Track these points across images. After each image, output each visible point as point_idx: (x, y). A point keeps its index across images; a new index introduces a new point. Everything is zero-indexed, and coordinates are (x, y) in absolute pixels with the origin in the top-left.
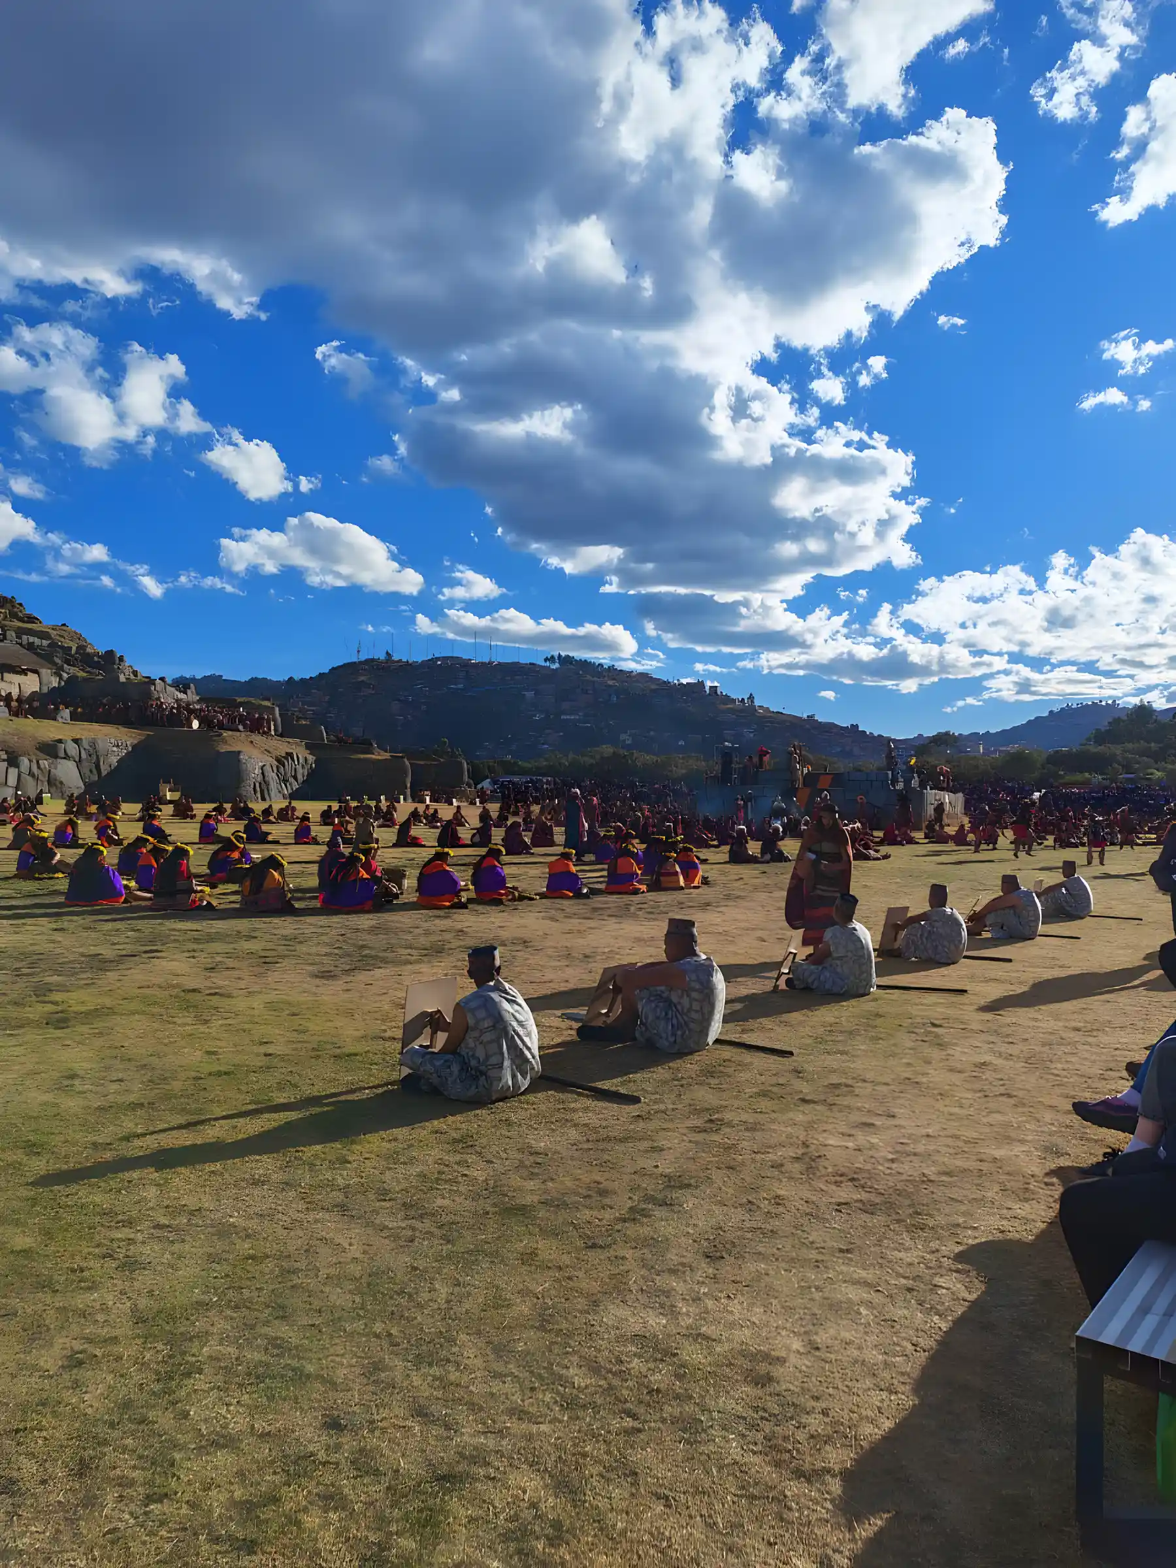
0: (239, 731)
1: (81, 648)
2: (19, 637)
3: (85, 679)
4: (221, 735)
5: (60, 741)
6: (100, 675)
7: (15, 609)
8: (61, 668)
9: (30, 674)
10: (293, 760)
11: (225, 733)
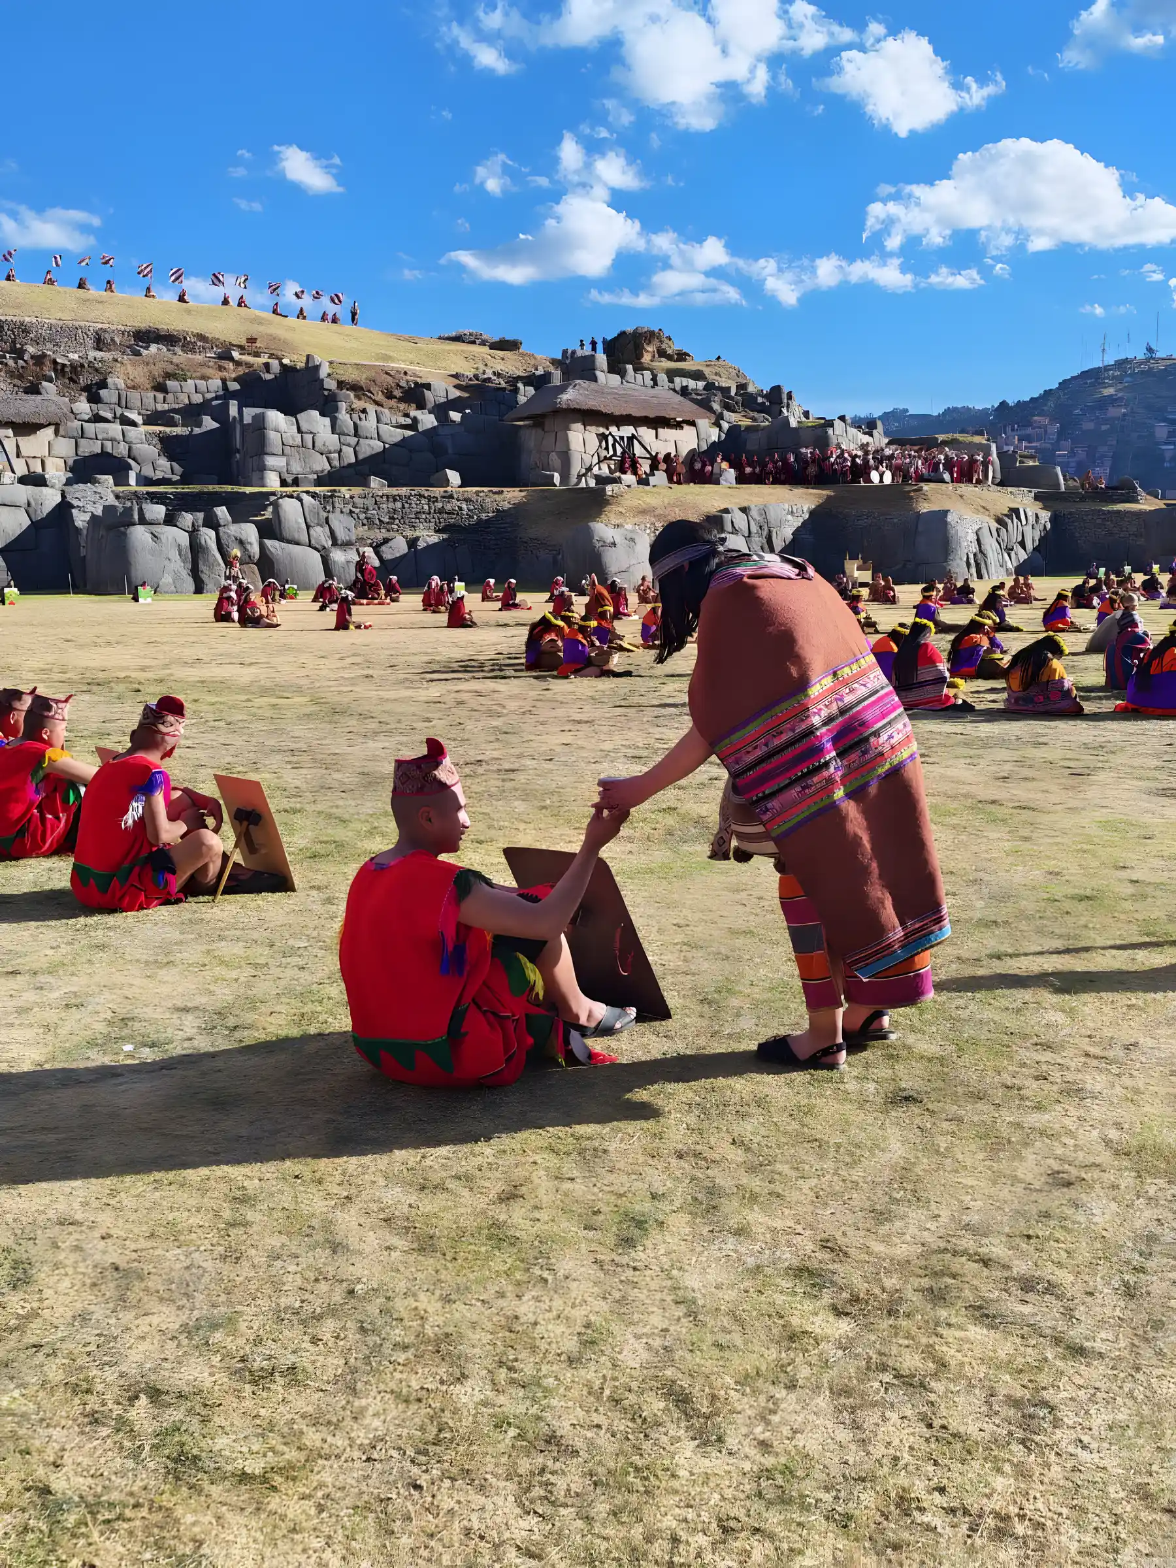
0: (943, 481)
1: (742, 387)
2: (671, 381)
3: (748, 428)
4: (920, 489)
5: (726, 511)
6: (764, 421)
7: (663, 346)
8: (720, 417)
9: (686, 427)
10: (1019, 518)
11: (926, 487)
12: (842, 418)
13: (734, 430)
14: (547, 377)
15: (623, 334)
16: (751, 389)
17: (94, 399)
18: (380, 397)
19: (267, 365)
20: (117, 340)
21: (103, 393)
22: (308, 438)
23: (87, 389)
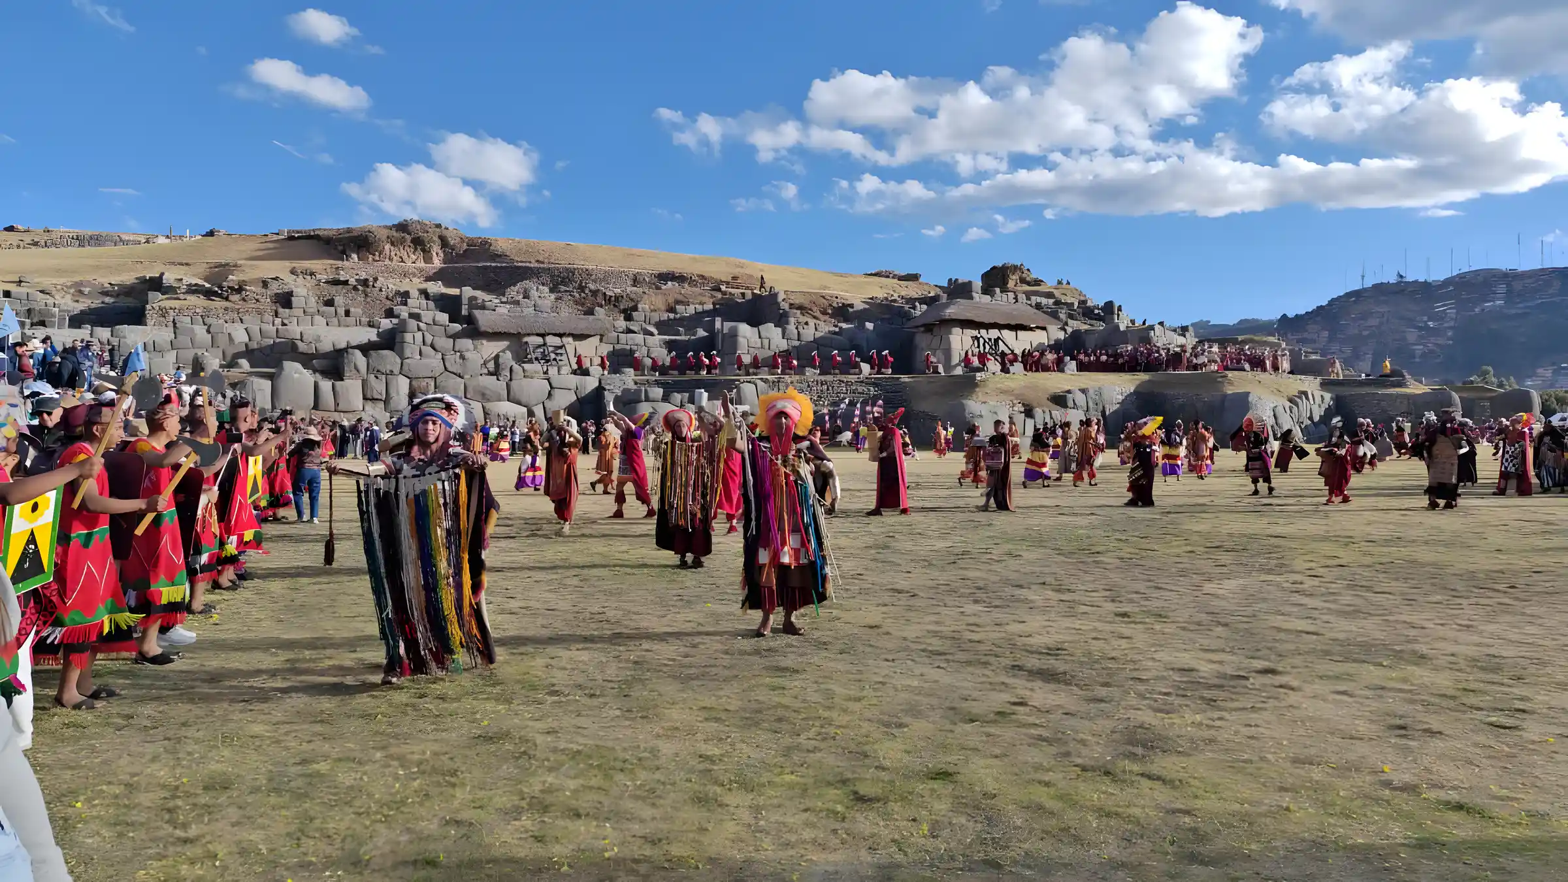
0: (1244, 370)
1: (1082, 302)
2: (1028, 299)
3: (1087, 332)
4: (1225, 376)
5: (1069, 392)
6: (1100, 326)
7: (1024, 275)
8: (1066, 324)
9: (1038, 332)
10: (1307, 398)
11: (1230, 374)
12: (1161, 324)
13: (1076, 334)
14: (935, 299)
15: (994, 268)
16: (1089, 304)
17: (628, 318)
18: (818, 314)
19: (743, 294)
20: (647, 280)
21: (634, 314)
22: (766, 342)
23: (624, 311)
